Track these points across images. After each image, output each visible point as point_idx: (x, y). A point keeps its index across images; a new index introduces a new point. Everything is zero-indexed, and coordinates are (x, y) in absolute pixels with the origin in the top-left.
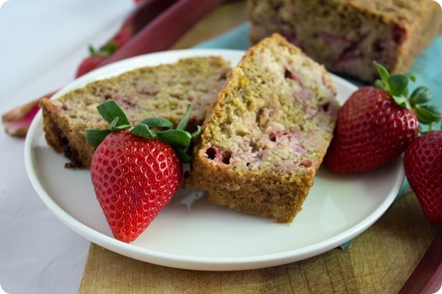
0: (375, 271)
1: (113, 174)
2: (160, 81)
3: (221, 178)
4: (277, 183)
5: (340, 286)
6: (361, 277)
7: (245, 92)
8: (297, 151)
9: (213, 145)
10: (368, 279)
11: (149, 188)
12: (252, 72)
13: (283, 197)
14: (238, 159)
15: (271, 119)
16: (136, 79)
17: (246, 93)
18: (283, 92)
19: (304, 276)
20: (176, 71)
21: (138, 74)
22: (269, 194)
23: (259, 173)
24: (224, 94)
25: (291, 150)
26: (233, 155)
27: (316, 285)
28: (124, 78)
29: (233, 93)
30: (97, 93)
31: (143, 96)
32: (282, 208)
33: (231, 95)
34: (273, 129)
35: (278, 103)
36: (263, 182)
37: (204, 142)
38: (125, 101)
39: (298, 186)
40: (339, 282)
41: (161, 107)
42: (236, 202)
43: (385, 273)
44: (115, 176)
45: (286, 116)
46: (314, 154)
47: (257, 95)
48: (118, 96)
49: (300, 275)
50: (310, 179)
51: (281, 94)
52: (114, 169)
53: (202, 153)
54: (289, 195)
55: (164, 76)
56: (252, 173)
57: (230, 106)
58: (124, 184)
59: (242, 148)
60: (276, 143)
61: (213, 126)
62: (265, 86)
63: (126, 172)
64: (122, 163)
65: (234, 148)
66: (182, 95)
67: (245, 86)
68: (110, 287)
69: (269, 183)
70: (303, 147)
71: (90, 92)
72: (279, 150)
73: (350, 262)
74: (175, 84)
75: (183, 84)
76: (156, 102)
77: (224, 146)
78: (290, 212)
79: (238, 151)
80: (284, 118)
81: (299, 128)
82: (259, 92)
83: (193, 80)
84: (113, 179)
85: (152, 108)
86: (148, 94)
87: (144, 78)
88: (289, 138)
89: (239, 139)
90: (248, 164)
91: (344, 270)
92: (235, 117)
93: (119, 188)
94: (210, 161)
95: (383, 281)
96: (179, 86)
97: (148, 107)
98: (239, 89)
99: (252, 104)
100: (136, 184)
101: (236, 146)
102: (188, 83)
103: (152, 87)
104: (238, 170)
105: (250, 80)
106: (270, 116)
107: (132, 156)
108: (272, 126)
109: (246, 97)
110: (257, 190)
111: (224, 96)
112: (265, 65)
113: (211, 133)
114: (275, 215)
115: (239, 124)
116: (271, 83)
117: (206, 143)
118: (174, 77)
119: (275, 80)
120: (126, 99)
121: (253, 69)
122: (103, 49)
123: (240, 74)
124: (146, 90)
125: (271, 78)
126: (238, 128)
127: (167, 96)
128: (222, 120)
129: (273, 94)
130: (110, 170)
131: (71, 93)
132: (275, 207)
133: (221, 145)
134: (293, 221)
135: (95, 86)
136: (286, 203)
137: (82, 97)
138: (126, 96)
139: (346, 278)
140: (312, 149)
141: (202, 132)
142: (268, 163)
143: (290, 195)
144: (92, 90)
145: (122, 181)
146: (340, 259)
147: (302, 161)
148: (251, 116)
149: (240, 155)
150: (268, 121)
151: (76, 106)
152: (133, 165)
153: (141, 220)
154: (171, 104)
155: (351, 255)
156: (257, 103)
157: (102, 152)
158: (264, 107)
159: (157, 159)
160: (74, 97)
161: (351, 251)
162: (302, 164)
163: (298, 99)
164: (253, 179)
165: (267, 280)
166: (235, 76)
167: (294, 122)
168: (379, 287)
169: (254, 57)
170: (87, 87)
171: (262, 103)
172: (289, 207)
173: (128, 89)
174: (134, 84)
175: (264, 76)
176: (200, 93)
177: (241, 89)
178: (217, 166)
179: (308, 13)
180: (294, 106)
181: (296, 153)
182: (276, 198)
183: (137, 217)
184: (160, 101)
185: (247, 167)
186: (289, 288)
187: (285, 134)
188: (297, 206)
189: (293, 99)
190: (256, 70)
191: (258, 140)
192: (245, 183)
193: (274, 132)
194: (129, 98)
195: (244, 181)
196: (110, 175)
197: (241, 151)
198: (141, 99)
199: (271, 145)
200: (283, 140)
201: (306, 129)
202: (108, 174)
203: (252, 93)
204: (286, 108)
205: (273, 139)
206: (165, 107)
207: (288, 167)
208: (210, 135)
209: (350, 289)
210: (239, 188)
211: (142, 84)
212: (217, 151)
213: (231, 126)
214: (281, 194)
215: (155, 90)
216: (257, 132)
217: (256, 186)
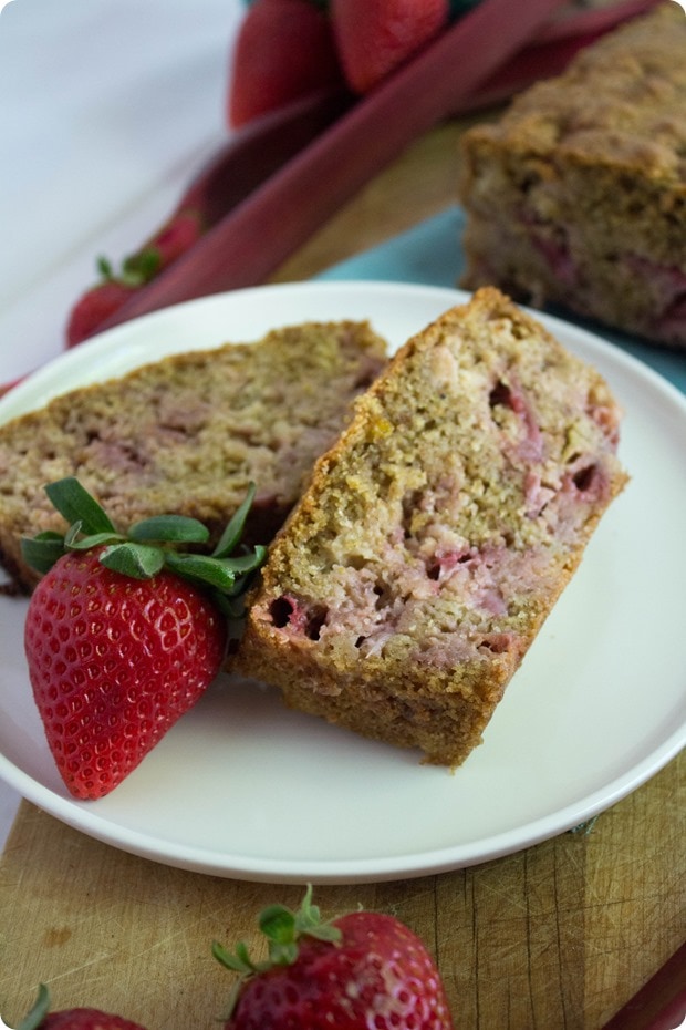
0: (636, 893)
1: (60, 656)
2: (215, 397)
3: (301, 668)
4: (421, 691)
5: (547, 928)
6: (599, 907)
7: (380, 453)
8: (484, 605)
9: (286, 591)
10: (613, 913)
11: (138, 690)
12: (405, 401)
13: (438, 717)
14: (339, 628)
15: (439, 517)
16: (163, 387)
17: (384, 455)
18: (476, 447)
19: (469, 897)
20: (257, 366)
21: (170, 372)
22: (407, 708)
23: (383, 666)
24: (326, 464)
25: (470, 605)
26: (331, 616)
27: (491, 922)
28: (135, 383)
29: (350, 459)
30: (71, 425)
31: (168, 438)
32: (437, 737)
33: (345, 465)
34: (436, 547)
35: (461, 478)
36: (391, 685)
37: (266, 583)
38: (126, 450)
39: (467, 701)
40: (545, 916)
41: (202, 468)
42: (339, 714)
43: (656, 900)
44: (63, 660)
45: (474, 508)
46: (522, 615)
47: (411, 459)
48: (112, 434)
49: (462, 893)
50: (492, 688)
51: (472, 452)
52: (63, 645)
53: (260, 613)
54: (448, 713)
55: (229, 379)
56: (366, 664)
57: (336, 493)
58: (81, 681)
59: (353, 598)
60: (438, 584)
61: (290, 546)
62: (434, 435)
63: (86, 654)
64: (80, 634)
65: (336, 599)
66: (259, 434)
67: (382, 440)
68: (50, 896)
69: (404, 688)
70: (501, 594)
71: (56, 421)
72: (440, 604)
73: (584, 866)
74: (249, 399)
75: (266, 401)
76: (192, 456)
77: (312, 595)
78: (455, 747)
79: (344, 605)
80: (469, 516)
81: (502, 541)
82: (415, 451)
83: (290, 391)
84: (60, 667)
85: (183, 470)
86: (182, 430)
87: (180, 383)
88: (472, 568)
89: (350, 576)
90: (361, 641)
91: (563, 887)
92: (346, 523)
93: (71, 689)
94: (273, 632)
95: (648, 921)
96: (257, 406)
97: (171, 469)
98: (366, 446)
99: (393, 485)
100: (108, 682)
101: (341, 594)
102: (279, 400)
103: (194, 412)
104: (335, 656)
105: (395, 424)
106: (436, 510)
107: (99, 620)
108: (436, 538)
109: (383, 467)
110: (379, 698)
111: (326, 469)
112: (439, 380)
113: (286, 561)
114: (424, 747)
115: (354, 538)
116: (449, 428)
117: (272, 586)
118: (250, 381)
119: (460, 419)
120: (129, 443)
121: (406, 395)
122: (132, 264)
123: (370, 412)
124: (179, 421)
125: (450, 414)
126: (349, 550)
127: (221, 436)
128: (314, 529)
129: (450, 453)
130: (54, 645)
131: (11, 425)
132: (421, 734)
133: (306, 591)
134: (465, 764)
135: (68, 405)
136: (445, 729)
137: (35, 433)
138: (131, 436)
139: (563, 908)
140: (519, 601)
141: (265, 561)
142: (407, 639)
143: (452, 714)
144: (60, 417)
145: (79, 673)
146: (561, 860)
147: (488, 637)
148: (388, 515)
149: (346, 616)
150: (431, 522)
151: (16, 464)
152: (103, 641)
153: (117, 757)
154: (228, 459)
155: (588, 848)
156: (407, 479)
157: (42, 601)
158: (425, 487)
159: (158, 625)
160: (17, 435)
161: (592, 838)
162: (486, 644)
163: (514, 461)
164: (368, 678)
165: (385, 903)
166: (358, 418)
167: (493, 527)
168: (634, 936)
169: (415, 360)
170: (51, 409)
171: (418, 479)
172: (452, 737)
173: (140, 414)
174: (156, 402)
175: (433, 409)
176: (300, 429)
177: (371, 447)
178: (290, 643)
179: (595, 204)
180: (500, 481)
181: (479, 613)
182: (421, 718)
183: (109, 750)
184: (203, 453)
185: (357, 650)
186: (430, 925)
187: (464, 559)
188: (469, 738)
189: (501, 462)
190: (416, 395)
191: (395, 577)
192: (352, 683)
193: (439, 554)
194: (137, 442)
195: (350, 679)
196: (55, 657)
197: (351, 605)
198: (161, 444)
199: (423, 589)
200: (456, 575)
201: (519, 544)
202: (50, 653)
203: (399, 455)
204: (478, 490)
205: (433, 573)
206: (213, 467)
207: (449, 655)
208: (282, 568)
209: (567, 936)
210: (338, 691)
211: (172, 402)
212: (295, 607)
213: (335, 545)
214: (432, 711)
215: (198, 421)
216: (395, 556)
217: (378, 689)
